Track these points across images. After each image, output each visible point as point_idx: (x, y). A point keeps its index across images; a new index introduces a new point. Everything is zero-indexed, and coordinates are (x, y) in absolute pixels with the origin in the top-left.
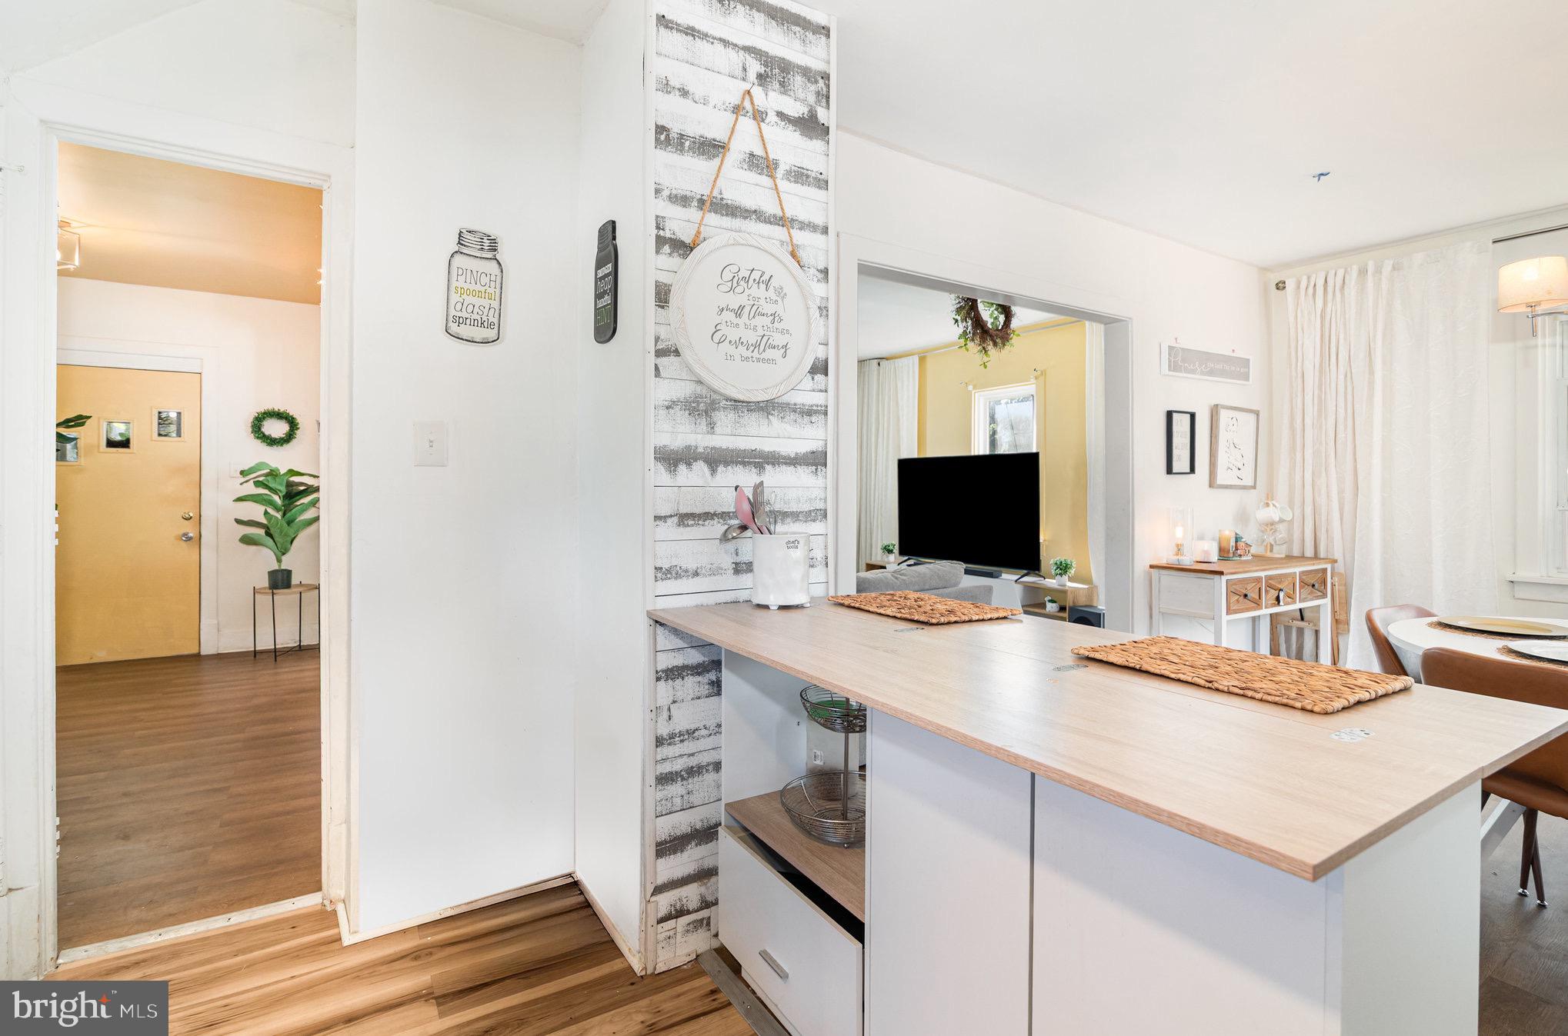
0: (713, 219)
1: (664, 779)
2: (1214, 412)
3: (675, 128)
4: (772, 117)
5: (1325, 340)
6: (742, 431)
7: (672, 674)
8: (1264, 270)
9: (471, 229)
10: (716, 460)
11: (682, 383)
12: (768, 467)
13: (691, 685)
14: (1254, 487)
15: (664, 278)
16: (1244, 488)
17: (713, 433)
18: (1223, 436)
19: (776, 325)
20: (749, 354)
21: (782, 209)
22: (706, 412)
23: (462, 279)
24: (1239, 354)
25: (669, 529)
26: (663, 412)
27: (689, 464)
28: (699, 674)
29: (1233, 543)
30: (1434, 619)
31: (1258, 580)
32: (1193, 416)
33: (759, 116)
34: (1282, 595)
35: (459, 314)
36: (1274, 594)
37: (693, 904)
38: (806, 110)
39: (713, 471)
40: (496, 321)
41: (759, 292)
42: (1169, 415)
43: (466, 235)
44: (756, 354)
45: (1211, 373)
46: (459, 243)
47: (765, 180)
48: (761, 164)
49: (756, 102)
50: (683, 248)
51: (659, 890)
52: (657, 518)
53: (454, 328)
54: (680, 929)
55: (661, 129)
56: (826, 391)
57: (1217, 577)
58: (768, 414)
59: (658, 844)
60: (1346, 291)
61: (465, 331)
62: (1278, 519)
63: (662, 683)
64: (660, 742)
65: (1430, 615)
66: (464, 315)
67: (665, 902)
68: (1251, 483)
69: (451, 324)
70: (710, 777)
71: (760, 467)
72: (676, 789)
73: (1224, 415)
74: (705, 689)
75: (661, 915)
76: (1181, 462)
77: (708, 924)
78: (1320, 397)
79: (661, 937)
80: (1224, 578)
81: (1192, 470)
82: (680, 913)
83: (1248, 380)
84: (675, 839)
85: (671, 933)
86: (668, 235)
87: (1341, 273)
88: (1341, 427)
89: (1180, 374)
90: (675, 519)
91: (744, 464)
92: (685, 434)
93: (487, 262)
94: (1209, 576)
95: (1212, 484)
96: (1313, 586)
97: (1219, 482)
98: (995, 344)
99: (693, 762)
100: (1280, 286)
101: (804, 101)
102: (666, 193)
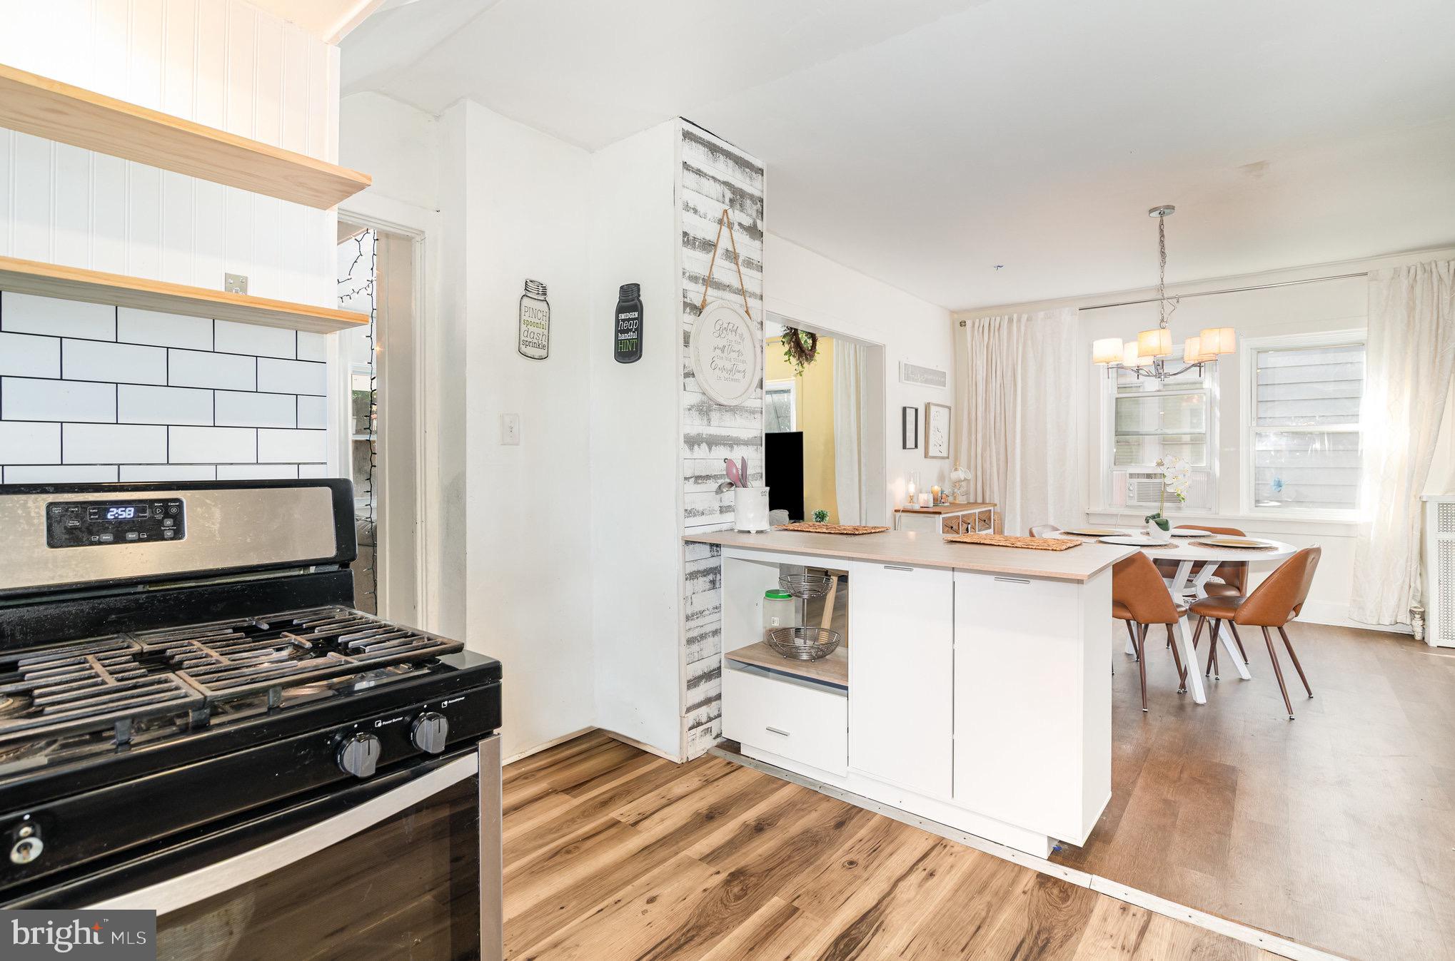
0: (711, 291)
1: (690, 641)
2: (927, 407)
3: (692, 234)
4: (736, 227)
5: (989, 362)
6: (723, 424)
7: (692, 576)
8: (952, 312)
9: (533, 279)
10: (712, 442)
11: (696, 394)
12: (735, 447)
13: (702, 582)
14: (948, 458)
15: (687, 328)
16: (943, 458)
17: (710, 426)
18: (933, 423)
19: (740, 358)
20: (727, 376)
21: (742, 284)
22: (706, 412)
23: (527, 314)
24: (939, 369)
25: (690, 486)
26: (687, 412)
27: (699, 445)
28: (705, 576)
29: (940, 495)
30: (1060, 532)
31: (958, 517)
32: (916, 410)
33: (730, 226)
34: (969, 526)
35: (526, 339)
36: (965, 526)
37: (704, 719)
38: (751, 221)
39: (710, 449)
40: (546, 344)
41: (731, 337)
42: (904, 409)
43: (530, 284)
44: (731, 376)
45: (926, 381)
46: (526, 289)
47: (733, 266)
48: (732, 256)
49: (730, 217)
50: (697, 310)
51: (689, 710)
52: (686, 479)
53: (523, 349)
54: (698, 735)
55: (685, 234)
56: (761, 399)
57: (937, 516)
58: (735, 413)
59: (688, 682)
60: (1001, 332)
61: (530, 351)
62: (963, 479)
63: (688, 581)
64: (688, 618)
65: (1058, 530)
66: (529, 340)
67: (691, 718)
68: (946, 455)
69: (521, 346)
70: (710, 640)
71: (731, 446)
72: (695, 647)
73: (933, 409)
74: (708, 586)
75: (690, 726)
76: (910, 443)
77: (711, 731)
78: (986, 399)
79: (690, 739)
80: (941, 516)
81: (916, 446)
82: (699, 724)
83: (945, 386)
84: (696, 678)
85: (694, 737)
86: (689, 302)
87: (998, 319)
88: (998, 419)
89: (909, 382)
90: (693, 479)
91: (724, 445)
92: (696, 426)
93: (539, 302)
94: (932, 515)
95: (926, 456)
96: (985, 521)
97: (930, 454)
98: (807, 360)
99: (702, 631)
100: (963, 324)
101: (751, 216)
102: (687, 275)
